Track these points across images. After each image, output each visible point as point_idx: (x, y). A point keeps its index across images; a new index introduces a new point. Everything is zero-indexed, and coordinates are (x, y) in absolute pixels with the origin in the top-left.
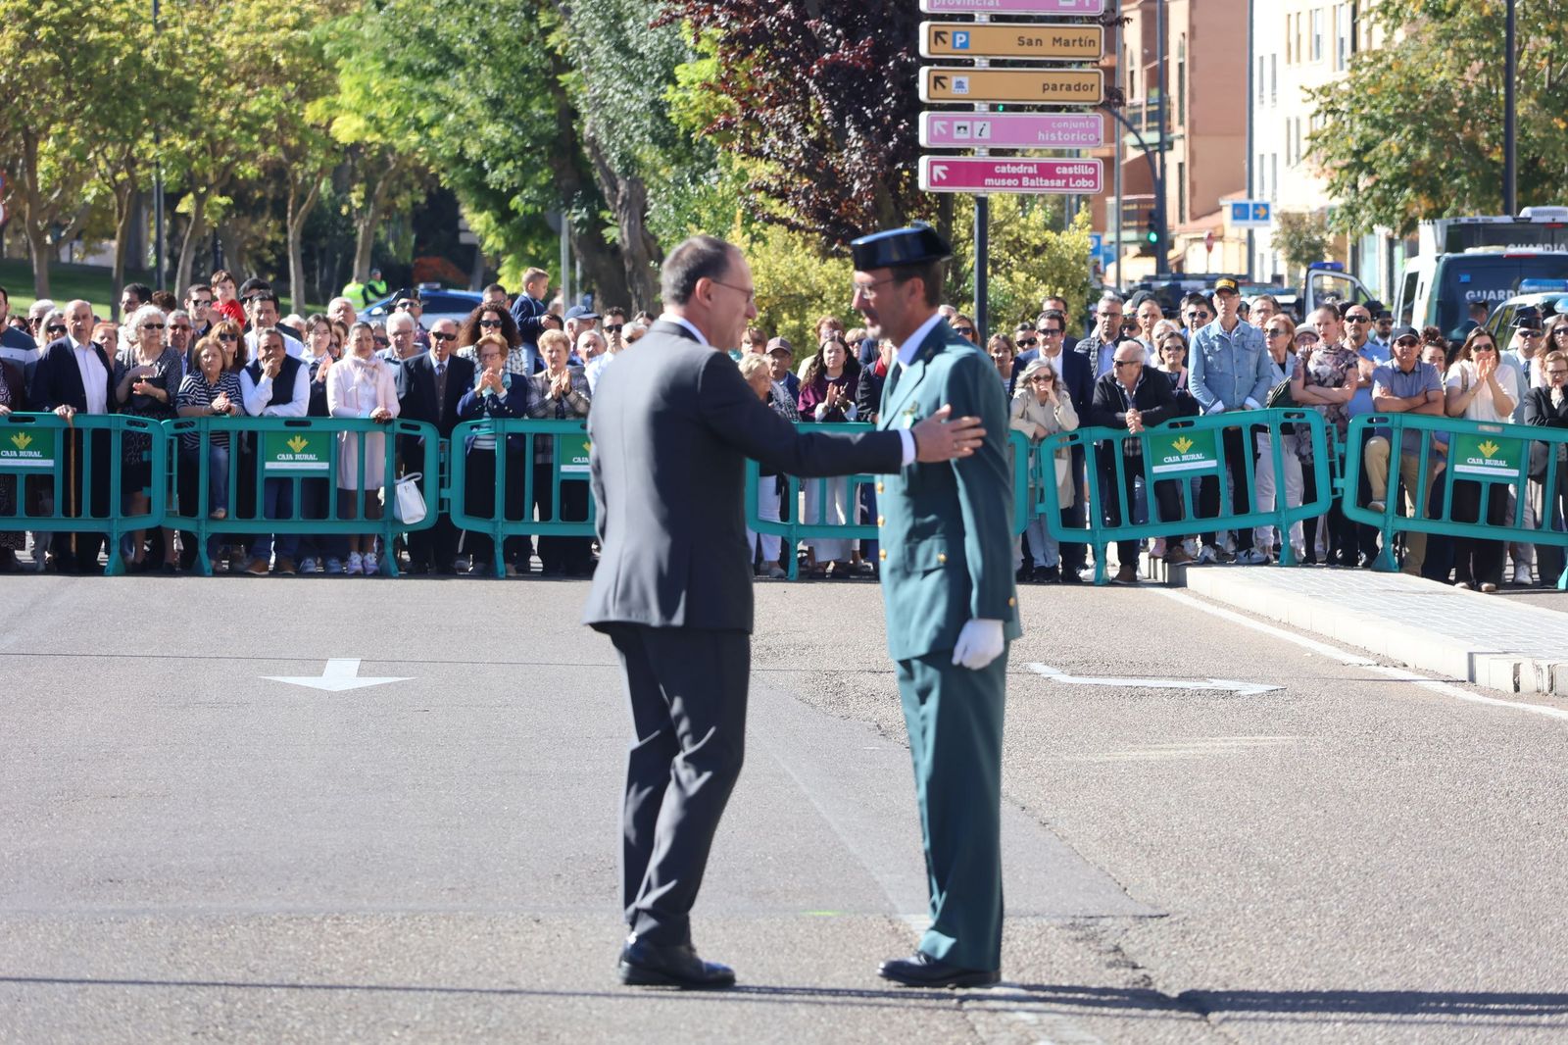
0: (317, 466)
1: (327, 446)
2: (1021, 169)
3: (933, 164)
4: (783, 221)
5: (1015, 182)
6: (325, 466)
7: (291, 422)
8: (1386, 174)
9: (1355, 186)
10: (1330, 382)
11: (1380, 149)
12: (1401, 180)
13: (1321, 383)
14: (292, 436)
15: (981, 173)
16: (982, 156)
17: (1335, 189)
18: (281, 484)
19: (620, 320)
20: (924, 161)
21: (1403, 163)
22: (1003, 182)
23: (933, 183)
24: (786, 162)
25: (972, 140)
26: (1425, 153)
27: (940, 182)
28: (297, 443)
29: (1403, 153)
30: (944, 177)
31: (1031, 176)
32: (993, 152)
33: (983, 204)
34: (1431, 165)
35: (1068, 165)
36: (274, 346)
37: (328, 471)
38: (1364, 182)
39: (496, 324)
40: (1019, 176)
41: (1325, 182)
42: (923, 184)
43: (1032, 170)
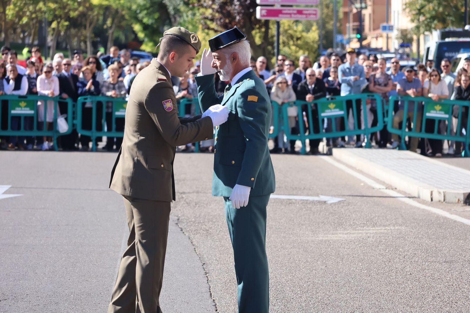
0: (29, 112)
1: (32, 105)
2: (291, 12)
3: (261, 10)
4: (213, 29)
5: (288, 16)
6: (32, 112)
7: (20, 97)
8: (428, 16)
9: (419, 20)
10: (383, 84)
11: (427, 8)
12: (433, 18)
13: (380, 85)
14: (21, 101)
15: (277, 13)
16: (277, 7)
17: (413, 21)
18: (17, 118)
19: (135, 62)
20: (258, 9)
21: (434, 13)
22: (285, 16)
23: (262, 16)
24: (213, 9)
25: (275, 2)
26: (441, 9)
27: (264, 16)
28: (23, 104)
29: (434, 9)
30: (265, 14)
31: (295, 14)
32: (282, 6)
33: (278, 24)
34: (443, 13)
35: (307, 10)
36: (14, 69)
37: (34, 114)
38: (422, 18)
39: (94, 63)
40: (290, 14)
41: (409, 18)
42: (258, 16)
43: (295, 12)
